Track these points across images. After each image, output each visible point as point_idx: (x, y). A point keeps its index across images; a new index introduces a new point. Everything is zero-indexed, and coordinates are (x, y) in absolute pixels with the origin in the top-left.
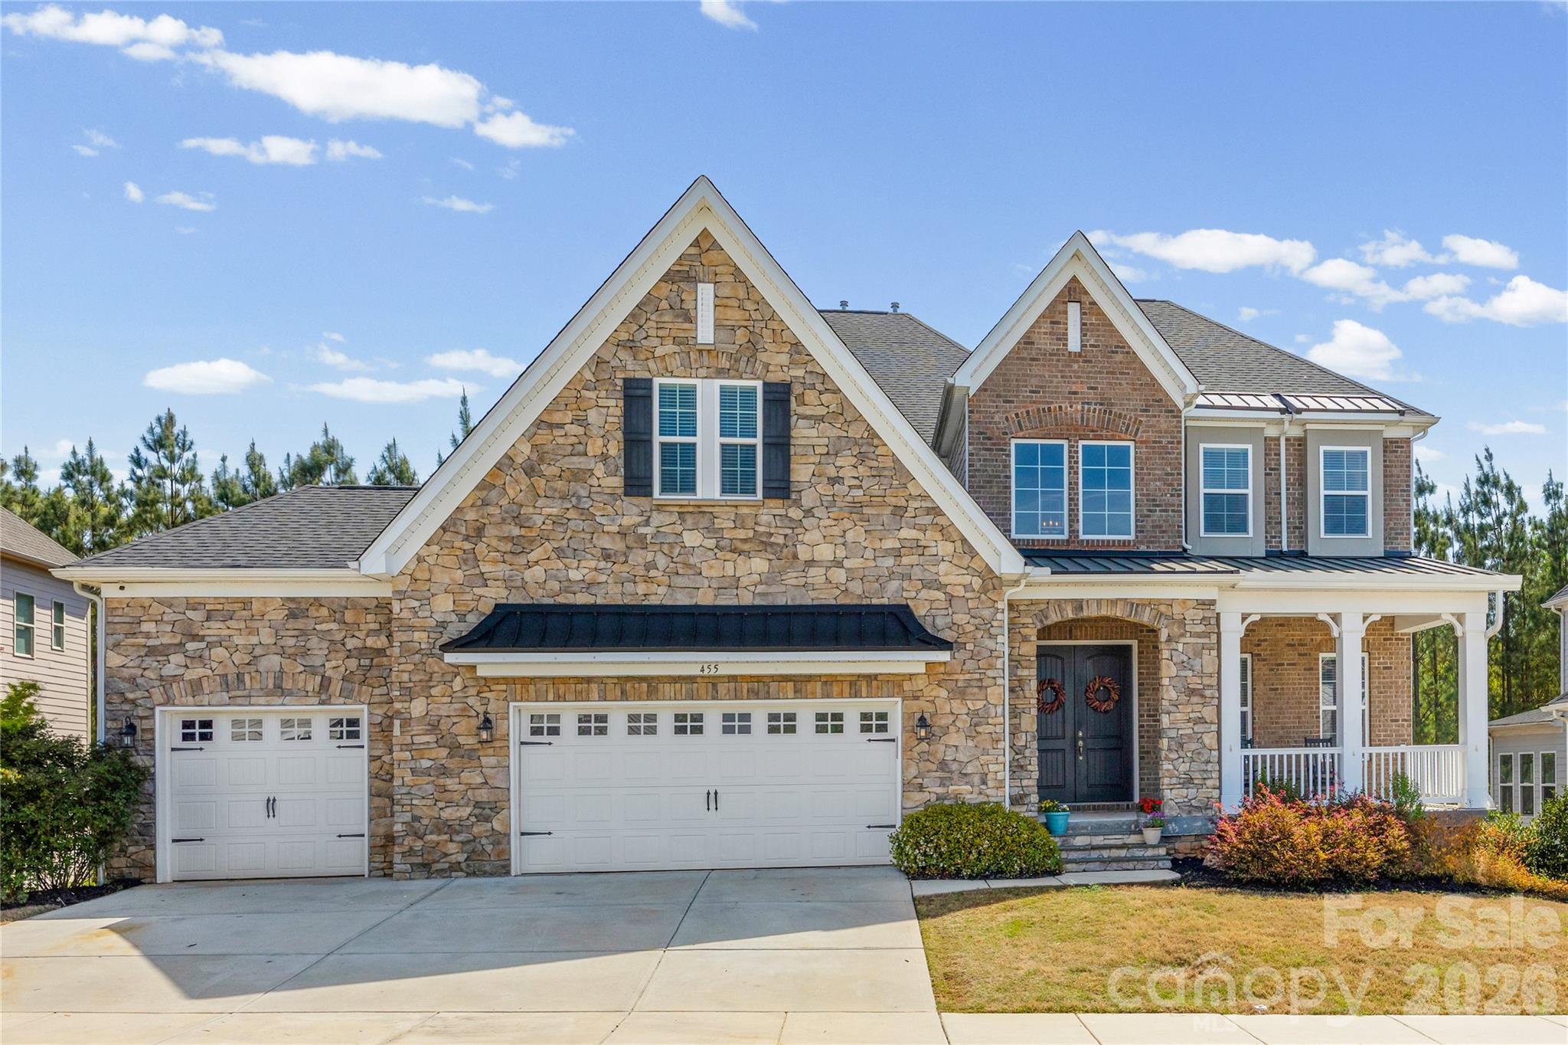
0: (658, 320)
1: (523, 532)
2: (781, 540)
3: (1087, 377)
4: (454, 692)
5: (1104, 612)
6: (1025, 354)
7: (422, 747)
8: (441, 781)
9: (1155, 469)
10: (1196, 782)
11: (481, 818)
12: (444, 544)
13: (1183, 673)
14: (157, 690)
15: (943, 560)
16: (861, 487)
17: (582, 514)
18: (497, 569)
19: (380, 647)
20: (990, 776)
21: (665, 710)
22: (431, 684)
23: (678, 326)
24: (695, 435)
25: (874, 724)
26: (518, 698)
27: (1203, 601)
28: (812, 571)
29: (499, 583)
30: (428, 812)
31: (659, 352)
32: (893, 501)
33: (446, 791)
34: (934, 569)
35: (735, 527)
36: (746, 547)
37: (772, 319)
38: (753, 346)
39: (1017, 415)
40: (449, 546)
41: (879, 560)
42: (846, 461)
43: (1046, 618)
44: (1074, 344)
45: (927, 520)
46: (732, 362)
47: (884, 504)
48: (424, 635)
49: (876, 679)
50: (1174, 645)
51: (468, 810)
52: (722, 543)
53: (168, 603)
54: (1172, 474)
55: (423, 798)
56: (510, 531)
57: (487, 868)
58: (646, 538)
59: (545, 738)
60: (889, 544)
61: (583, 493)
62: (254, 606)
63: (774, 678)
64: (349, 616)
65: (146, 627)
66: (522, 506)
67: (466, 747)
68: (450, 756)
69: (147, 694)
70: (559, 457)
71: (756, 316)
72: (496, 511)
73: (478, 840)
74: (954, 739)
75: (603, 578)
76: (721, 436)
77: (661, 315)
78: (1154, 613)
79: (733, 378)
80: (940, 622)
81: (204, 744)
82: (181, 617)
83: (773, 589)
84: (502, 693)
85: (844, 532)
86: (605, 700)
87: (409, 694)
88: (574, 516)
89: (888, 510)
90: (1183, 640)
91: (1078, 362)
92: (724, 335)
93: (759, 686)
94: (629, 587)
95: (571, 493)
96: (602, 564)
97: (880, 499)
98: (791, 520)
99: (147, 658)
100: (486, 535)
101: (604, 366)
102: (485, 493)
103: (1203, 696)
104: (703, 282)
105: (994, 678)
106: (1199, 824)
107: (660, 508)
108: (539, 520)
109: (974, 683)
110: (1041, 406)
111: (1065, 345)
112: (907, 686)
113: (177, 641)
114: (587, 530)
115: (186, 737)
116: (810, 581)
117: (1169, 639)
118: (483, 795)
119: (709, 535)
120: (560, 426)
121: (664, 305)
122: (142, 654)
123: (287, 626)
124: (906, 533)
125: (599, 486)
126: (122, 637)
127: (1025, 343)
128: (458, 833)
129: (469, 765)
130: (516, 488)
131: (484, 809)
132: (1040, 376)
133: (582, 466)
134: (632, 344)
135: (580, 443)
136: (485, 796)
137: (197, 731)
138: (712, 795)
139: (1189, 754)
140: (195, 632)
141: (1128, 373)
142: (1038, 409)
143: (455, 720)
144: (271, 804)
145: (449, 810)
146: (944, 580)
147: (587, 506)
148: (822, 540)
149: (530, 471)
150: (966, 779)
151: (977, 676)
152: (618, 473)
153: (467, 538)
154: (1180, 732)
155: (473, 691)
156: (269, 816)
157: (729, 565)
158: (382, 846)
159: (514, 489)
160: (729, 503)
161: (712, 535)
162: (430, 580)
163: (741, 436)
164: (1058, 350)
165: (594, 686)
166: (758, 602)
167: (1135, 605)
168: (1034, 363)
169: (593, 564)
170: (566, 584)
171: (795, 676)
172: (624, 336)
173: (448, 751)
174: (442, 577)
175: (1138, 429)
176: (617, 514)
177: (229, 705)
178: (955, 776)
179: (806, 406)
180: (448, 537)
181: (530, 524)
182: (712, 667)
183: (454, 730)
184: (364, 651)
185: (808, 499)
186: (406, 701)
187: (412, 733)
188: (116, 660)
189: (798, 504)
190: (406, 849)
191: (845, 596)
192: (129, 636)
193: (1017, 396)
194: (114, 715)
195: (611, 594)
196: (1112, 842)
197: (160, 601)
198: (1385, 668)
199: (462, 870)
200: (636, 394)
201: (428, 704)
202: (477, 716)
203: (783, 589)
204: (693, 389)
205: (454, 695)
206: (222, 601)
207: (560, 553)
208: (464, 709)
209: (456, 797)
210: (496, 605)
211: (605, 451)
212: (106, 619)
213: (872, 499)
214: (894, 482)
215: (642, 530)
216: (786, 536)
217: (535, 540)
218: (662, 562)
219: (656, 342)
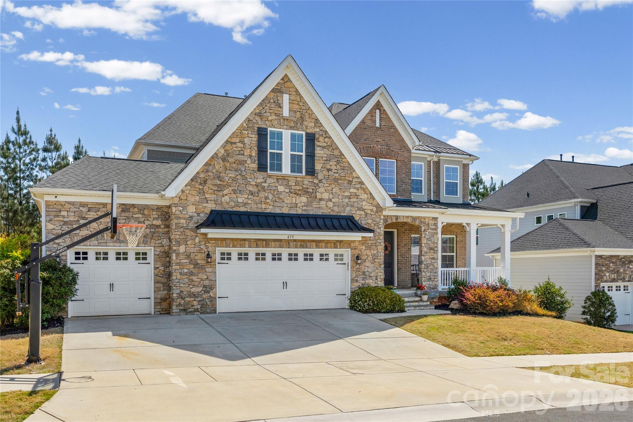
0: (270, 106)
1: (221, 183)
2: (311, 191)
3: (382, 136)
4: (196, 243)
5: (405, 220)
6: (362, 127)
7: (184, 264)
8: (191, 277)
9: (403, 170)
10: (432, 279)
11: (206, 291)
12: (192, 186)
13: (428, 242)
14: (68, 239)
15: (364, 200)
16: (338, 173)
17: (243, 177)
18: (212, 196)
19: (158, 224)
20: (378, 277)
21: (269, 252)
22: (187, 240)
23: (276, 109)
24: (282, 150)
25: (339, 258)
26: (219, 246)
27: (434, 218)
28: (322, 202)
29: (212, 202)
30: (186, 289)
31: (270, 118)
32: (348, 179)
33: (193, 281)
34: (361, 204)
35: (296, 185)
36: (299, 192)
37: (308, 109)
38: (302, 118)
39: (360, 148)
40: (194, 187)
41: (343, 199)
42: (333, 163)
43: (387, 222)
44: (378, 125)
45: (359, 186)
46: (295, 124)
47: (345, 180)
48: (184, 221)
49: (342, 242)
50: (426, 233)
51: (201, 289)
52: (291, 191)
53: (72, 203)
54: (409, 172)
55: (184, 284)
56: (216, 182)
57: (208, 311)
58: (265, 187)
59: (226, 261)
60: (347, 194)
61: (243, 169)
62: (108, 207)
63: (309, 241)
64: (146, 212)
65: (63, 213)
66: (220, 173)
67: (200, 264)
68: (194, 268)
69: (64, 241)
70: (234, 155)
71: (303, 107)
72: (211, 174)
73: (204, 300)
74: (368, 264)
75: (250, 202)
76: (291, 151)
77: (271, 104)
78: (420, 221)
79: (296, 130)
80: (363, 222)
81: (84, 261)
82: (78, 210)
83: (309, 208)
84: (214, 244)
85: (332, 189)
86: (251, 247)
87: (179, 244)
88: (239, 178)
89: (346, 182)
90: (428, 231)
91: (379, 131)
92: (293, 114)
93: (304, 244)
94: (259, 206)
95: (238, 169)
96: (250, 197)
97: (344, 178)
98: (315, 183)
99: (63, 226)
100: (208, 183)
101: (251, 122)
102: (207, 167)
103: (434, 250)
104: (285, 94)
105: (380, 243)
106: (433, 294)
107: (270, 176)
108: (227, 179)
109: (374, 244)
110: (368, 146)
111: (375, 124)
112: (352, 245)
113: (76, 219)
114: (244, 183)
115: (77, 259)
116: (321, 206)
117: (424, 231)
118: (207, 283)
119: (287, 188)
120: (235, 143)
121: (272, 101)
122: (62, 224)
123: (122, 215)
124: (352, 190)
125: (248, 167)
126: (53, 217)
127: (362, 122)
128: (197, 297)
129: (201, 271)
130: (219, 166)
131: (207, 288)
132: (367, 135)
133: (243, 159)
134: (260, 114)
135: (242, 150)
136: (208, 283)
137: (81, 256)
138: (285, 283)
139: (430, 270)
140: (83, 216)
141: (395, 136)
142: (367, 146)
143: (196, 254)
144: (112, 285)
145: (194, 289)
146: (364, 207)
147: (244, 174)
148: (325, 191)
149: (224, 160)
150: (371, 278)
151: (375, 242)
152: (255, 163)
153: (201, 184)
154: (427, 262)
155: (203, 243)
156: (110, 291)
157: (294, 199)
158: (160, 302)
159: (218, 166)
160: (294, 176)
161: (288, 188)
162: (186, 200)
163: (297, 152)
164: (373, 126)
165: (247, 242)
166: (304, 213)
167: (414, 219)
168: (365, 130)
169: (246, 196)
170: (237, 203)
171: (316, 240)
172: (257, 111)
173: (193, 266)
174: (192, 199)
175: (398, 156)
176: (255, 178)
177: (98, 246)
178: (368, 277)
179: (320, 142)
180: (193, 183)
181: (224, 180)
182: (292, 236)
183: (196, 258)
184: (152, 226)
185: (320, 176)
186: (178, 246)
187: (180, 259)
188: (50, 226)
189: (317, 178)
190: (178, 303)
191: (333, 212)
192: (55, 217)
193: (360, 141)
194: (50, 249)
195: (253, 208)
196: (410, 300)
197: (69, 203)
198: (461, 241)
199: (199, 312)
200: (262, 134)
201: (186, 248)
202: (205, 253)
203: (312, 208)
204: (281, 133)
205: (196, 244)
206: (95, 204)
207: (234, 192)
208: (200, 250)
209: (197, 283)
210: (212, 210)
211: (251, 154)
212: (46, 209)
213: (341, 177)
214: (349, 172)
215: (264, 184)
216: (313, 189)
217: (226, 186)
218: (271, 196)
219: (269, 114)
